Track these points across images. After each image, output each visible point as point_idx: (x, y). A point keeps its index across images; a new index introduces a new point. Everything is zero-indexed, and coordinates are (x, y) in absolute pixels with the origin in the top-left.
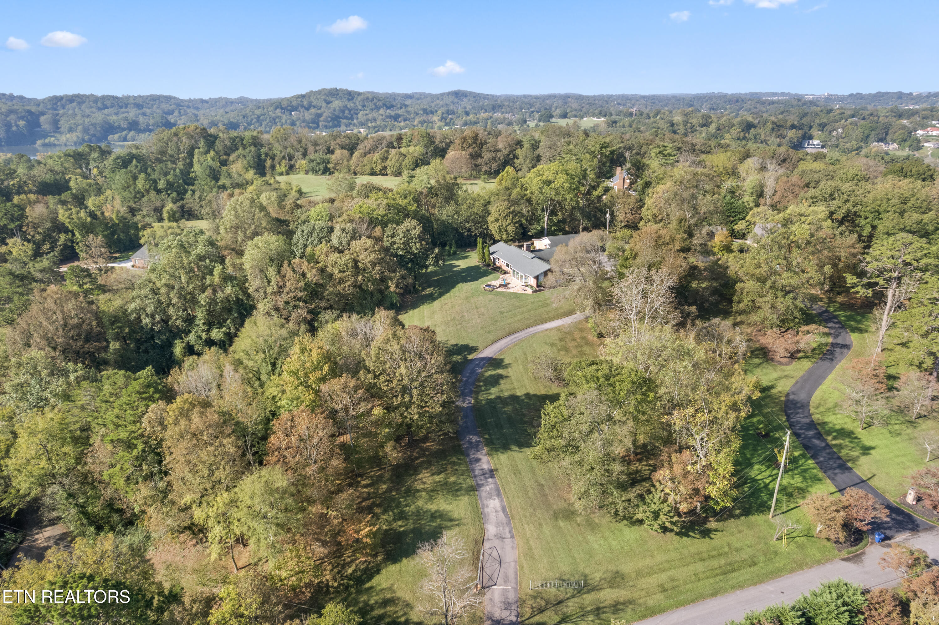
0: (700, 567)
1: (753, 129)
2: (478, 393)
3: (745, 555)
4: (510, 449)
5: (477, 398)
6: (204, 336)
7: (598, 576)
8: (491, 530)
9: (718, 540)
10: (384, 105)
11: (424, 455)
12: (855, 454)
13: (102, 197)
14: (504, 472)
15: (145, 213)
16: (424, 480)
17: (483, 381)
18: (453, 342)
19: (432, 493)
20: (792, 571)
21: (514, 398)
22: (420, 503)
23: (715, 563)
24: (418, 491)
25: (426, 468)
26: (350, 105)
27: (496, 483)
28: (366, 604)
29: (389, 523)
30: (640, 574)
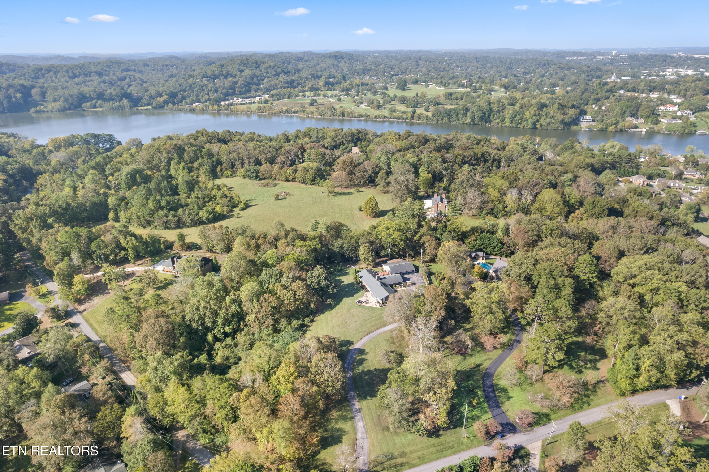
0: (433, 449)
1: (545, 109)
2: (354, 369)
3: (450, 445)
5: (354, 372)
6: (222, 331)
7: (396, 453)
8: (359, 435)
9: (442, 438)
10: (283, 71)
11: (333, 403)
12: (504, 400)
13: (129, 212)
14: (365, 410)
15: (156, 224)
16: (333, 414)
17: (356, 362)
18: (342, 339)
19: (337, 420)
20: (466, 450)
21: (369, 371)
22: (332, 425)
23: (439, 448)
24: (331, 419)
25: (334, 409)
26: (258, 73)
27: (361, 415)
28: (316, 465)
29: (322, 433)
30: (411, 452)
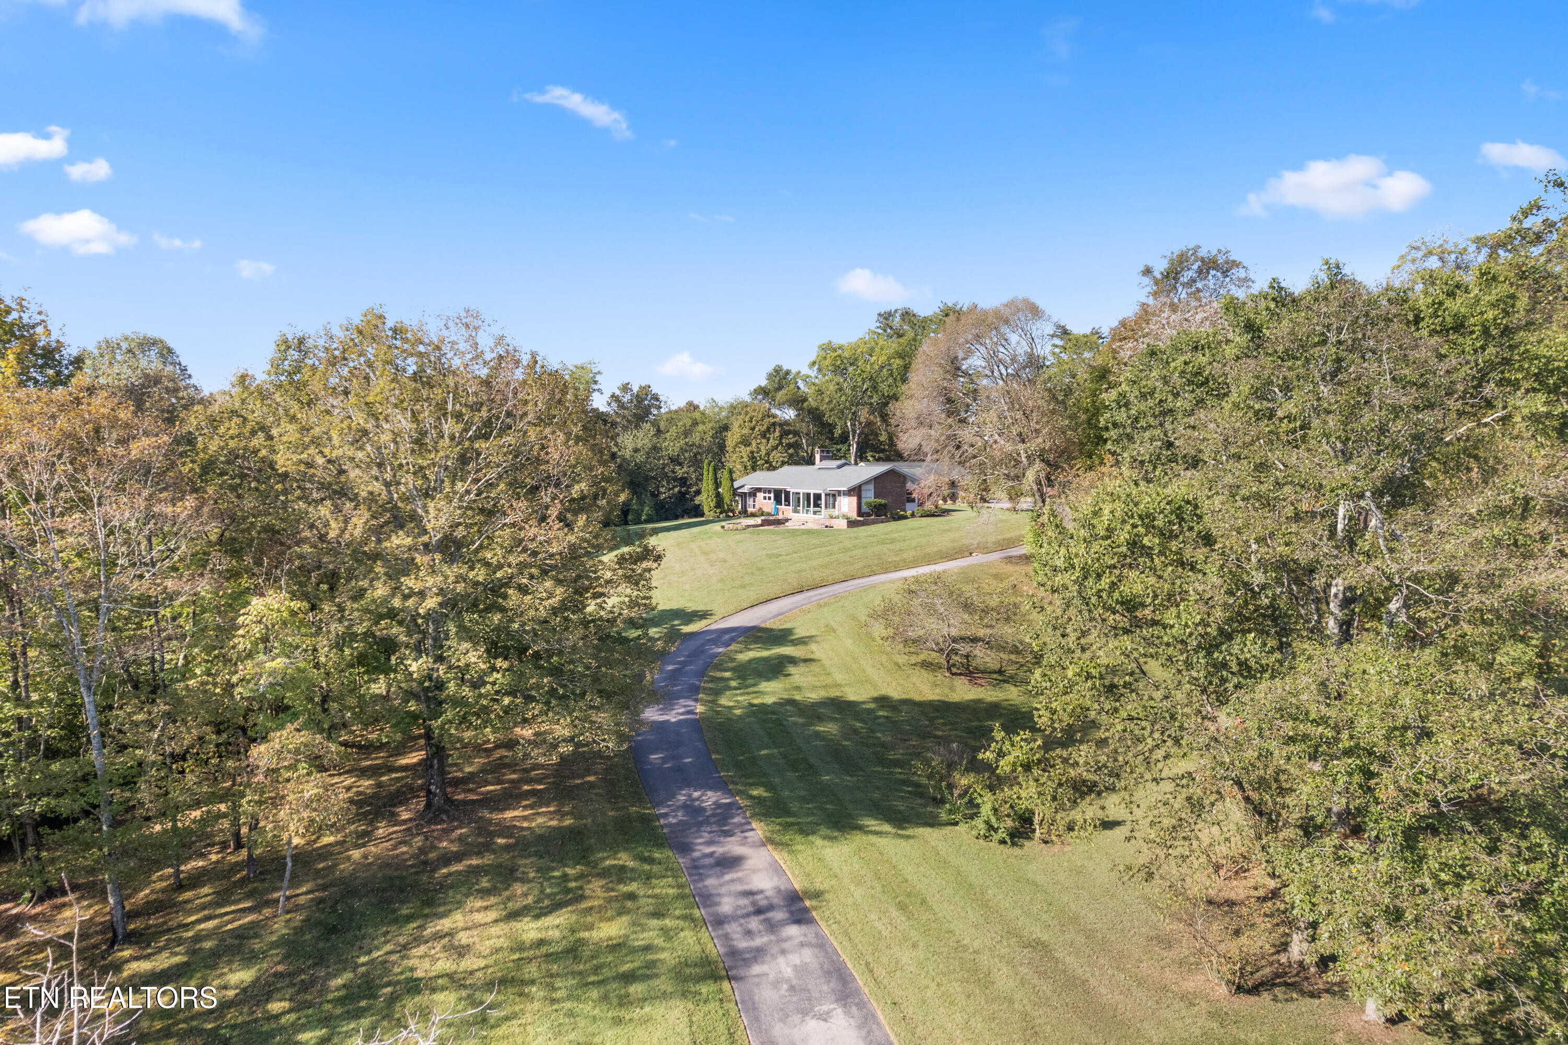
4: (860, 828)
5: (714, 702)
11: (487, 847)
14: (855, 902)
16: (463, 938)
17: (732, 669)
19: (494, 993)
21: (839, 705)
24: (414, 986)
25: (485, 893)
27: (821, 944)
